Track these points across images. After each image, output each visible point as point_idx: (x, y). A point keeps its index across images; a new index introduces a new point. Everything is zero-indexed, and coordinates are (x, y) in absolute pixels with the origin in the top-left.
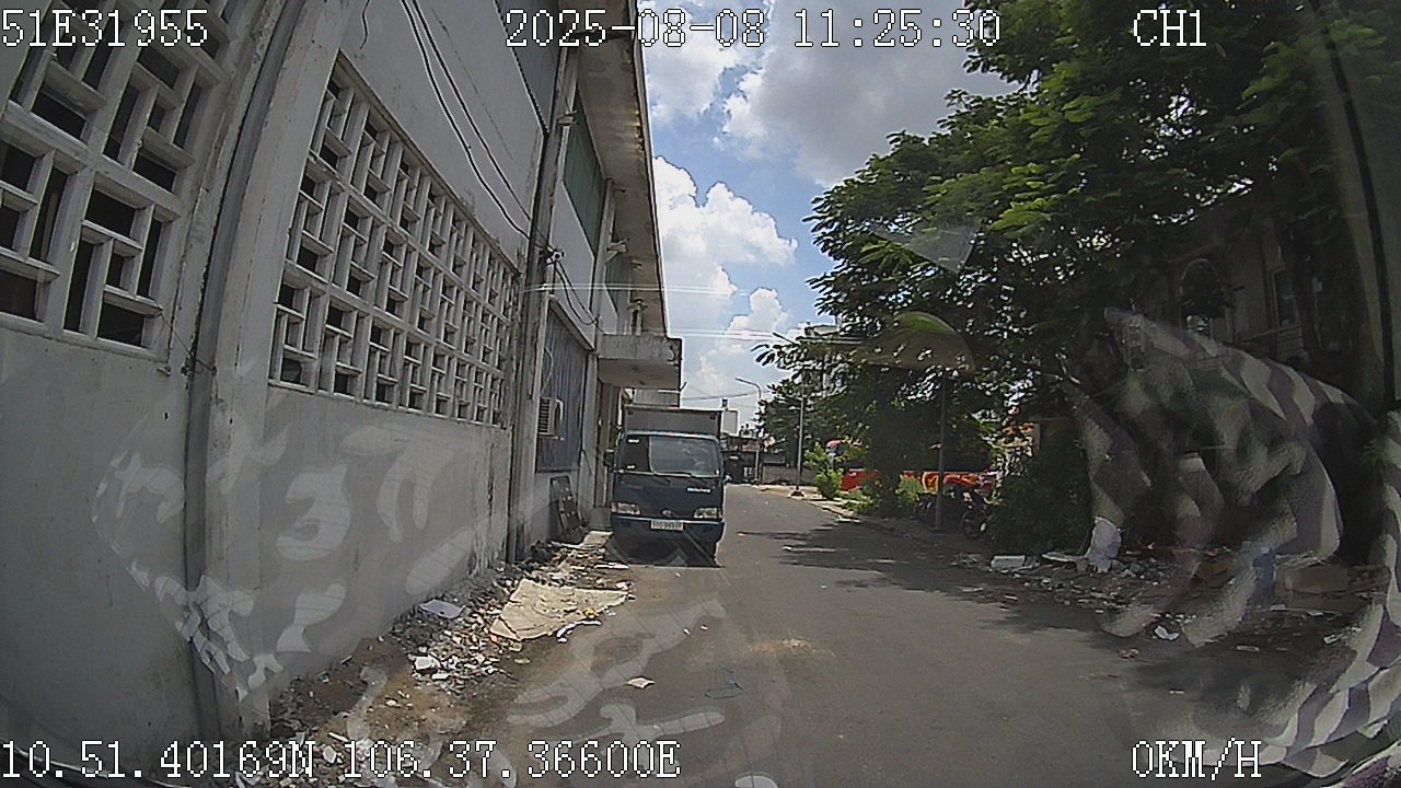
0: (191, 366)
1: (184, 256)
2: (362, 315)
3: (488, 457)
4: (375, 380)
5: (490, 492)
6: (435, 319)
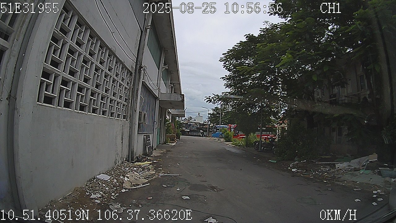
0: (10, 98)
1: (8, 61)
2: (74, 84)
3: (122, 129)
4: (79, 104)
5: (122, 140)
6: (102, 85)
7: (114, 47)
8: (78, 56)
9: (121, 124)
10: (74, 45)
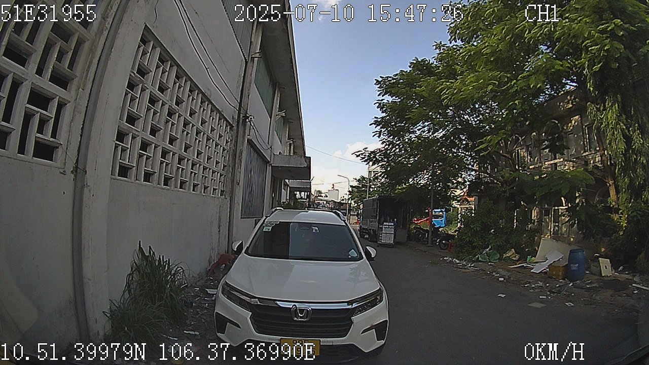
0: (75, 170)
1: (72, 120)
2: (157, 146)
3: (219, 211)
4: (163, 176)
5: (219, 227)
6: (192, 147)
7: (209, 90)
8: (161, 107)
9: (217, 205)
10: (156, 91)
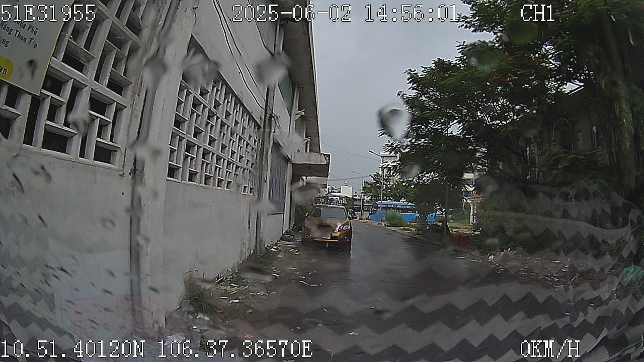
0: (134, 171)
1: (129, 124)
2: (199, 148)
3: (248, 208)
4: (204, 175)
5: (249, 224)
6: (227, 148)
7: (241, 92)
8: (203, 111)
9: (248, 202)
10: (198, 96)
